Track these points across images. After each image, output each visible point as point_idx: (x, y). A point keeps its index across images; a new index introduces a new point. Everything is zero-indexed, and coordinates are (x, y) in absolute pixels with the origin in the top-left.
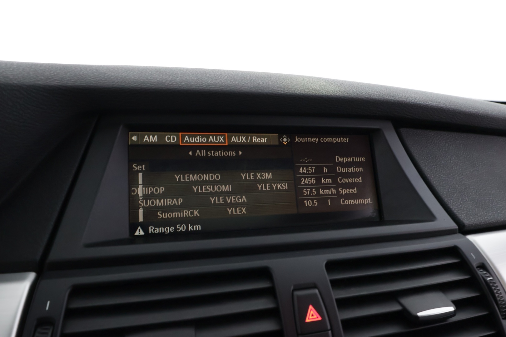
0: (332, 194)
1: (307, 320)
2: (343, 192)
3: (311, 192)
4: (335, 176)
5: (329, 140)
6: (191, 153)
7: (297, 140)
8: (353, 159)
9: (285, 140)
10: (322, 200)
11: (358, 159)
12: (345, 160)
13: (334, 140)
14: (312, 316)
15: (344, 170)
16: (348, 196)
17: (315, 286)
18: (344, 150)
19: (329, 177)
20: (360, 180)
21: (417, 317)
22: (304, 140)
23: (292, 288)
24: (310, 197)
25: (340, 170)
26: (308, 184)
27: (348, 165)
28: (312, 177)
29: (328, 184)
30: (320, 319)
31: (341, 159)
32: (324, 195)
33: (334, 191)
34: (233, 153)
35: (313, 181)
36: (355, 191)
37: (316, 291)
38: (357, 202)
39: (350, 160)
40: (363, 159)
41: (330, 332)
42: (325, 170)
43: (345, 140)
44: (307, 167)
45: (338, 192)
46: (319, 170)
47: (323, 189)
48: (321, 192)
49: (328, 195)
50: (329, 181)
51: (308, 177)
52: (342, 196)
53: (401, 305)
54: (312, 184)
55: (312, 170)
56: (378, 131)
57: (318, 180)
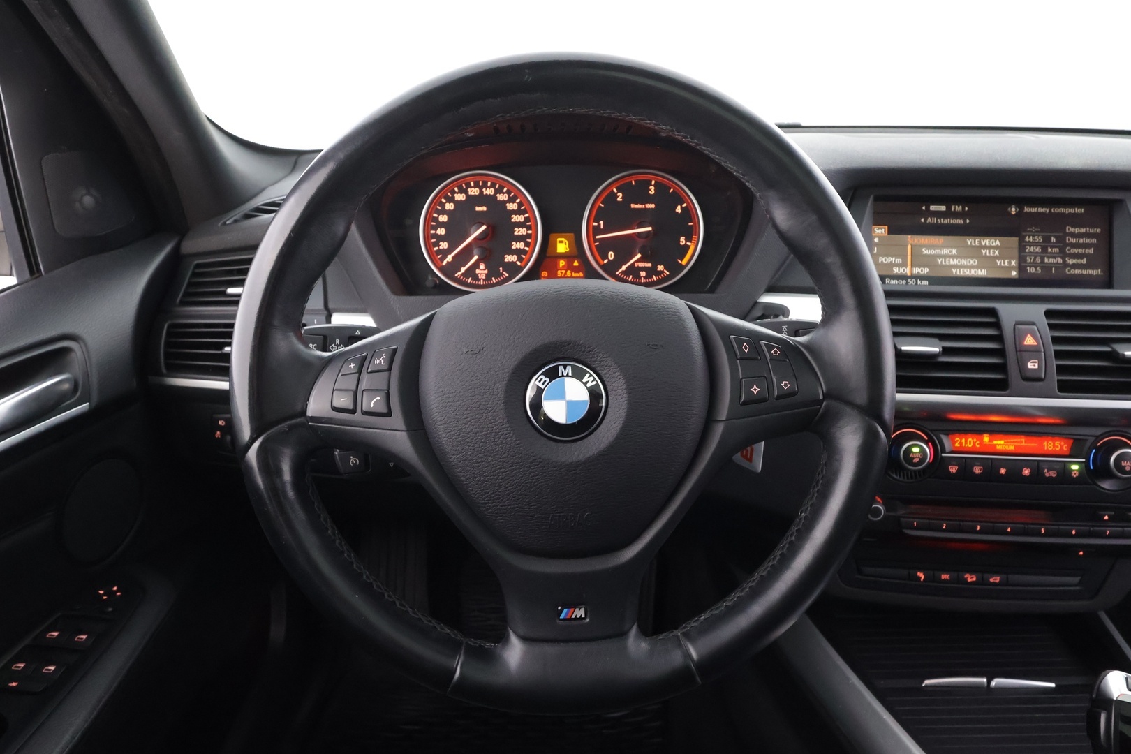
0: (1057, 263)
1: (1025, 343)
2: (1071, 261)
3: (1035, 259)
4: (1062, 245)
5: (1061, 210)
6: (923, 220)
7: (1026, 209)
8: (1086, 230)
9: (1013, 209)
10: (1047, 268)
11: (1092, 231)
12: (1077, 230)
13: (1067, 211)
14: (1029, 341)
15: (1074, 241)
16: (1074, 266)
17: (1033, 324)
18: (1075, 221)
19: (1056, 247)
20: (1091, 251)
21: (1124, 355)
22: (1033, 210)
23: (1014, 323)
24: (1035, 265)
25: (1069, 240)
26: (1033, 253)
27: (1080, 236)
28: (1037, 246)
29: (1055, 253)
30: (1036, 343)
31: (1072, 230)
32: (1049, 263)
33: (1060, 260)
34: (961, 221)
35: (1038, 250)
36: (1084, 261)
37: (1035, 327)
38: (1085, 272)
39: (1083, 230)
40: (1099, 230)
41: (1043, 353)
42: (1053, 239)
43: (1081, 210)
44: (1034, 236)
45: (1064, 261)
46: (1046, 239)
47: (1048, 257)
48: (1046, 260)
49: (1053, 263)
50: (1056, 250)
51: (1033, 246)
52: (1068, 265)
53: (1112, 348)
54: (1037, 253)
55: (1039, 239)
56: (1120, 201)
57: (1044, 249)
